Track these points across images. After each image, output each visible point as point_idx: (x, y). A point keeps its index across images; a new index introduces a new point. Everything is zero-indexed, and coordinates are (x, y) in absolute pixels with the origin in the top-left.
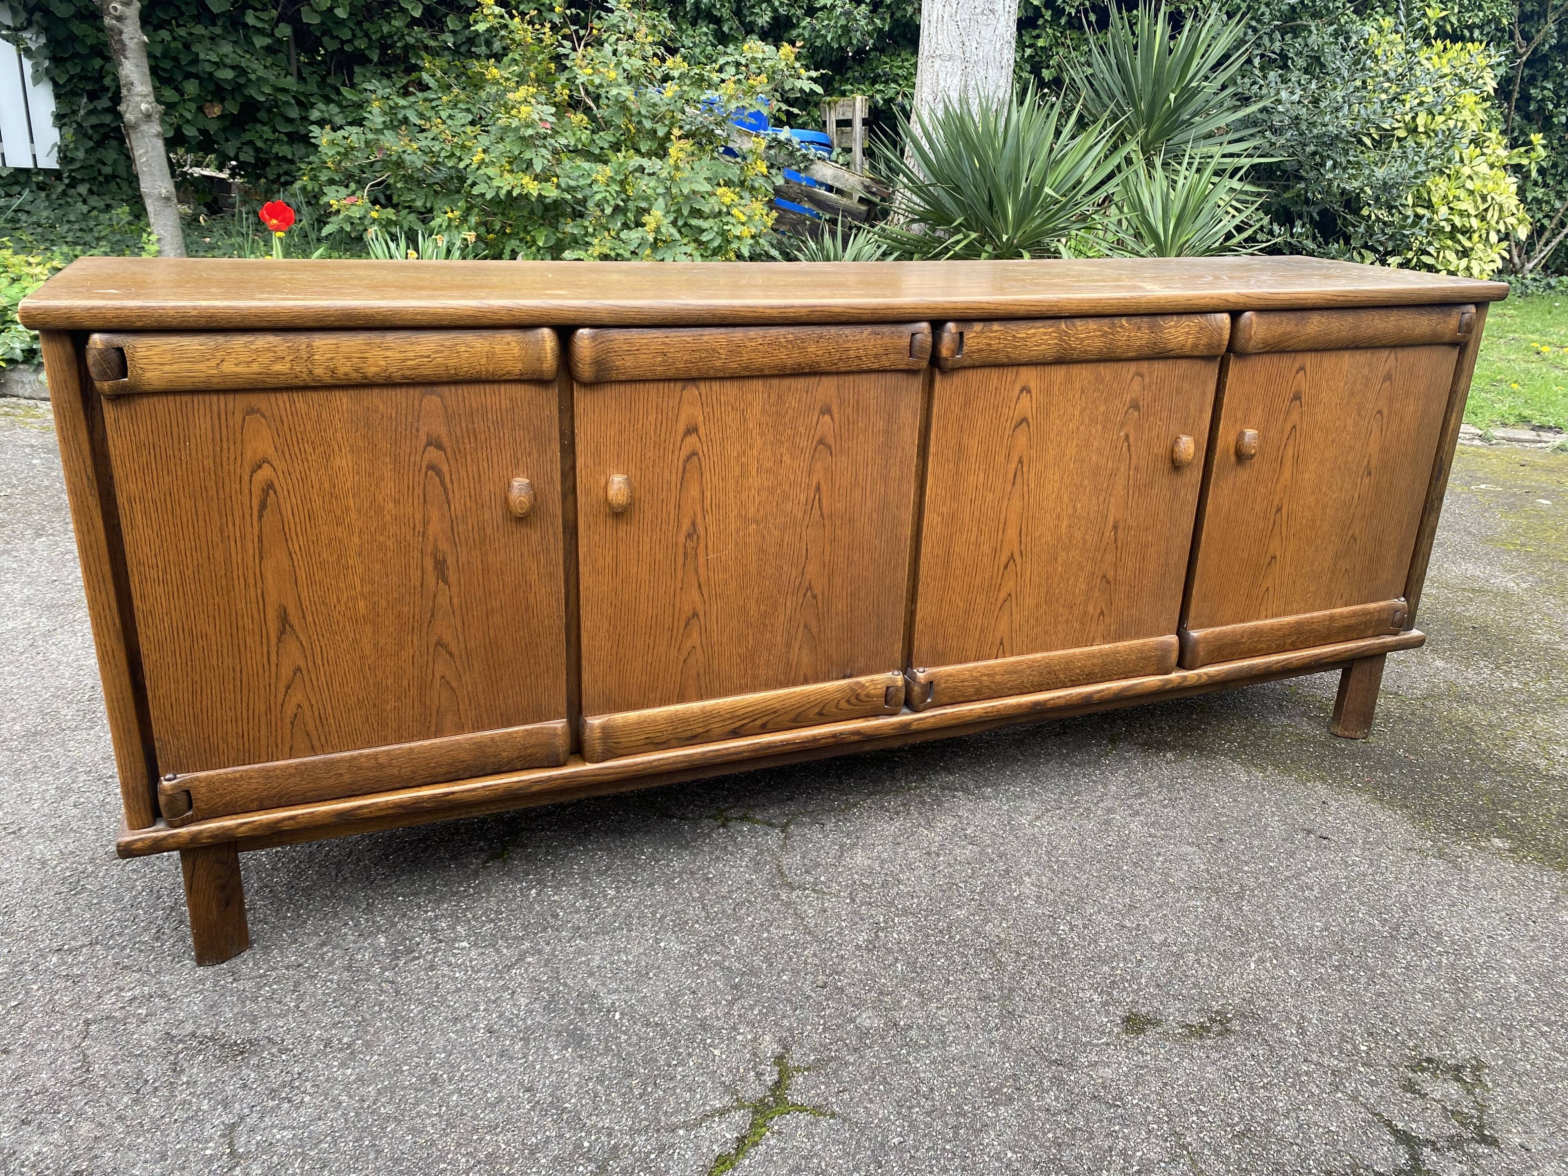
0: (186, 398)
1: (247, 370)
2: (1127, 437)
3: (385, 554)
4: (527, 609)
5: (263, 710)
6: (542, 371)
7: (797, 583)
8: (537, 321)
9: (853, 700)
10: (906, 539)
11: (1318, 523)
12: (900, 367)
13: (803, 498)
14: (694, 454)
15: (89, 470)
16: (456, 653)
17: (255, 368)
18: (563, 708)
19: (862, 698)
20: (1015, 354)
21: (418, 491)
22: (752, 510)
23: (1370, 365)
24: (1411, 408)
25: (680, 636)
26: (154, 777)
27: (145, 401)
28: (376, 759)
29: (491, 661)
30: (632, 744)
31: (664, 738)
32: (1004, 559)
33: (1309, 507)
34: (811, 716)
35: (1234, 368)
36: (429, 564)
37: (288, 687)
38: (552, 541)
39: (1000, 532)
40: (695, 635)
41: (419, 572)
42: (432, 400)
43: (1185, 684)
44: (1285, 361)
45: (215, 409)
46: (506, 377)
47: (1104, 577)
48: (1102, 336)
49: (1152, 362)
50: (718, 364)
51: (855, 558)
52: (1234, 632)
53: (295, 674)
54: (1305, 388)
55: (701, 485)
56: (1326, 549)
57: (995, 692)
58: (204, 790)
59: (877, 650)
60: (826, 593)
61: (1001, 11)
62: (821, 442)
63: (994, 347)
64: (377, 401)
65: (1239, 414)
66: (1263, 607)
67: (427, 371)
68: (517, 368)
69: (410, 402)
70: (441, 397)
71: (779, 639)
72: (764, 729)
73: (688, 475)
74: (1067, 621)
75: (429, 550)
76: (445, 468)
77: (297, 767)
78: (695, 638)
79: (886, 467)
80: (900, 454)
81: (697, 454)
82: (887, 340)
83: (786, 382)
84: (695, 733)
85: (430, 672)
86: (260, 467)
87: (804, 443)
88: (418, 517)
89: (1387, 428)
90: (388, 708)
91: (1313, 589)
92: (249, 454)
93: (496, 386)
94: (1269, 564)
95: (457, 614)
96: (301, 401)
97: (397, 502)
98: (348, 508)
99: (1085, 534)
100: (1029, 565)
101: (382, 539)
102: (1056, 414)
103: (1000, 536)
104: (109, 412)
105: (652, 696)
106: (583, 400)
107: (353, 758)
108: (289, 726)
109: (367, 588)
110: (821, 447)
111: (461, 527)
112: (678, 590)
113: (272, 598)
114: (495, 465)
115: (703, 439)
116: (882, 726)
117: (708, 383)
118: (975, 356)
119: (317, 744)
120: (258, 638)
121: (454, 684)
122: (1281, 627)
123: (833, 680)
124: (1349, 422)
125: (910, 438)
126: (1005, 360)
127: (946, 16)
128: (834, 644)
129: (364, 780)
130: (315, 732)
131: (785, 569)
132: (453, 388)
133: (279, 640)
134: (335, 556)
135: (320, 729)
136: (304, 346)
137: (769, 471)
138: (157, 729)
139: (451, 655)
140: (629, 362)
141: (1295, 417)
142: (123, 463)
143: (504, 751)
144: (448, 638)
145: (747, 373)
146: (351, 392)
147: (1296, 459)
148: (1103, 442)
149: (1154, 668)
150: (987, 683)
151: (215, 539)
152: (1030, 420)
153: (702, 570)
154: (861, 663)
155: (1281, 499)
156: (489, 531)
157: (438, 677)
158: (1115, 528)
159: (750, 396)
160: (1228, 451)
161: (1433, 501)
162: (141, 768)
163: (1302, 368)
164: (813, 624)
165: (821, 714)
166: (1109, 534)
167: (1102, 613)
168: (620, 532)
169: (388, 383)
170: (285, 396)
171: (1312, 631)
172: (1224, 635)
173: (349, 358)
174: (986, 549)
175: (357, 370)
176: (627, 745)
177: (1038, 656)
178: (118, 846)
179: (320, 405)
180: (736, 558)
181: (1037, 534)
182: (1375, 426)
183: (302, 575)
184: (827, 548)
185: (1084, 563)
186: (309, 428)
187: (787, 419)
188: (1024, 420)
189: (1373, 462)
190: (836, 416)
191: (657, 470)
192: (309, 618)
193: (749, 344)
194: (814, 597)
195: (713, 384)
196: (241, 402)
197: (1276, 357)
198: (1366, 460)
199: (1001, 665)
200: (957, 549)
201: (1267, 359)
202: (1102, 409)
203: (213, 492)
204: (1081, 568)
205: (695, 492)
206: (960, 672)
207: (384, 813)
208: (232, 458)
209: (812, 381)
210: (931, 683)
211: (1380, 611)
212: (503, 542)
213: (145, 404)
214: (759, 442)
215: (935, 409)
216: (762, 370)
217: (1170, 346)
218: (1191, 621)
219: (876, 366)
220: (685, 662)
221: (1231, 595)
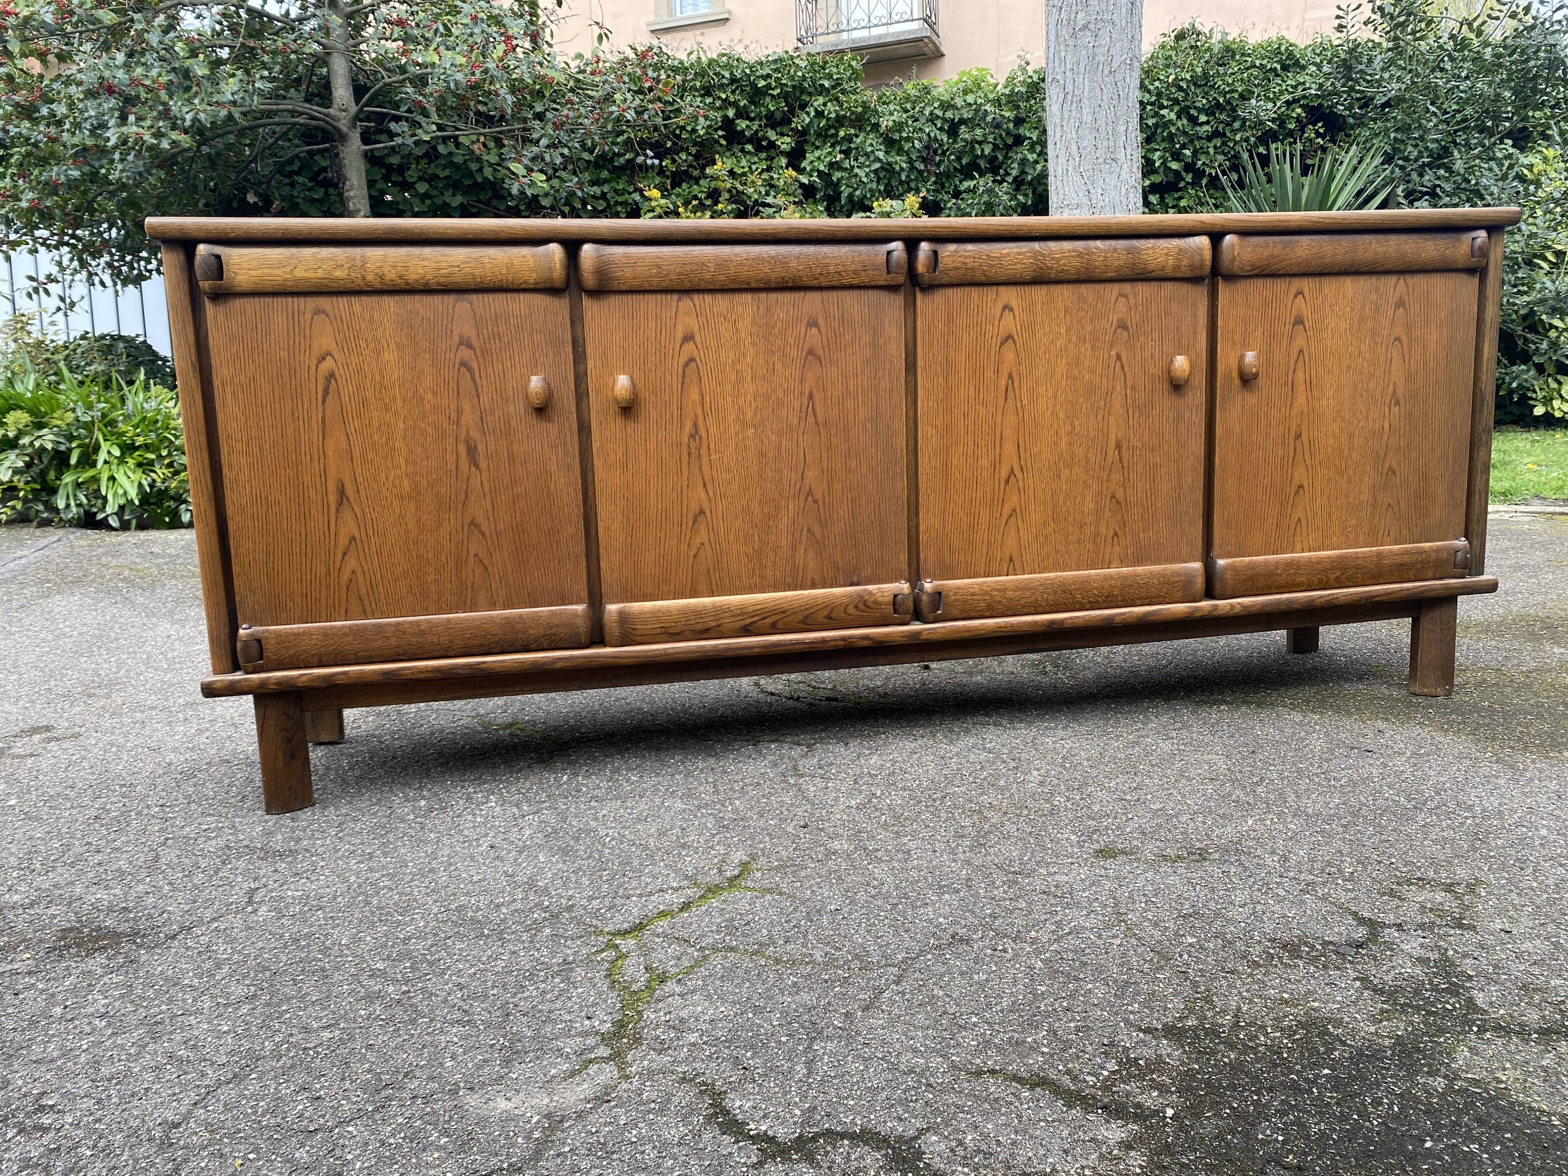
0: (269, 300)
1: (314, 275)
2: (1119, 357)
3: (425, 439)
4: (549, 497)
5: (323, 574)
6: (552, 279)
7: (797, 487)
8: (547, 236)
9: (861, 606)
10: (902, 450)
11: (1346, 453)
12: (880, 283)
13: (797, 405)
14: (692, 360)
15: (193, 357)
16: (488, 534)
17: (320, 273)
18: (584, 594)
19: (870, 604)
20: (992, 274)
21: (453, 384)
22: (749, 415)
23: (1377, 291)
24: (1434, 336)
25: (689, 532)
26: (234, 628)
27: (237, 301)
28: (418, 626)
29: (518, 544)
30: (648, 632)
31: (678, 629)
32: (1004, 474)
33: (1333, 435)
34: (820, 619)
35: (1224, 291)
36: (462, 449)
37: (344, 554)
38: (568, 435)
39: (997, 448)
40: (703, 531)
41: (454, 456)
42: (463, 305)
43: (1216, 613)
44: (1280, 285)
45: (290, 309)
46: (523, 286)
47: (1113, 497)
48: (1078, 256)
49: (1135, 284)
50: (708, 276)
51: (853, 465)
52: (1266, 562)
53: (350, 543)
54: (1306, 313)
55: (701, 389)
56: (1360, 480)
57: (1009, 609)
58: (272, 642)
59: (883, 560)
60: (827, 499)
61: (1123, 159)
62: (810, 352)
63: (970, 266)
64: (418, 306)
65: (1237, 337)
66: (1298, 539)
67: (458, 279)
68: (532, 278)
69: (445, 307)
70: (471, 304)
71: (784, 542)
72: (774, 629)
73: (687, 379)
74: (1079, 541)
75: (463, 437)
76: (475, 365)
77: (350, 628)
78: (703, 535)
79: (875, 379)
80: (888, 367)
81: (695, 360)
82: (864, 257)
83: (773, 296)
84: (707, 627)
85: (465, 549)
86: (324, 359)
87: (794, 353)
88: (453, 406)
89: (1410, 356)
90: (429, 580)
91: (1353, 522)
92: (315, 348)
93: (516, 295)
94: (1297, 493)
95: (488, 497)
96: (357, 303)
97: (435, 393)
98: (394, 397)
99: (1087, 451)
100: (1031, 481)
101: (423, 425)
102: (1042, 332)
103: (998, 451)
104: (210, 309)
105: (666, 589)
106: (590, 308)
107: (399, 624)
108: (345, 589)
109: (410, 469)
110: (810, 357)
111: (489, 419)
112: (685, 488)
113: (332, 473)
114: (517, 364)
115: (700, 346)
116: (891, 633)
117: (701, 296)
118: (952, 273)
119: (368, 609)
120: (320, 508)
121: (486, 562)
122: (1320, 561)
123: (840, 586)
124: (1364, 348)
125: (896, 351)
126: (983, 278)
127: (1070, 169)
128: (839, 550)
129: (409, 645)
130: (366, 598)
131: (785, 472)
132: (480, 296)
133: (338, 511)
134: (384, 439)
135: (371, 594)
136: (359, 256)
137: (763, 378)
138: (237, 582)
139: (483, 535)
140: (628, 273)
141: (1300, 342)
142: (219, 353)
143: (531, 628)
144: (480, 519)
145: (736, 286)
146: (397, 298)
147: (1309, 385)
148: (1094, 361)
149: (1180, 594)
150: (998, 598)
151: (288, 419)
152: (1016, 338)
153: (705, 469)
154: (868, 571)
155: (1299, 426)
156: (513, 423)
157: (472, 554)
158: (1119, 447)
159: (739, 308)
160: (1230, 373)
161: (1480, 434)
162: (224, 619)
163: (1300, 293)
164: (817, 529)
165: (829, 617)
166: (1112, 453)
167: (1116, 534)
168: (628, 430)
169: (427, 290)
170: (345, 299)
171: (1358, 567)
172: (1255, 565)
173: (394, 267)
174: (984, 462)
175: (400, 277)
176: (644, 632)
177: (1052, 575)
178: (202, 684)
179: (373, 308)
180: (737, 460)
181: (1036, 450)
182: (1395, 354)
183: (356, 453)
184: (824, 454)
185: (1090, 481)
186: (363, 327)
187: (776, 330)
188: (1010, 337)
189: (1400, 393)
190: (823, 329)
191: (659, 374)
192: (362, 493)
193: (734, 259)
194: (815, 502)
195: (706, 296)
196: (311, 303)
197: (1269, 281)
198: (1391, 388)
199: (1012, 581)
200: (955, 462)
201: (1259, 282)
202: (1089, 328)
203: (286, 379)
204: (1087, 487)
205: (694, 395)
206: (968, 586)
207: (423, 676)
208: (302, 350)
209: (798, 296)
210: (940, 593)
211: (1438, 550)
212: (525, 433)
213: (237, 303)
214: (751, 351)
215: (919, 325)
216: (748, 283)
217: (1151, 267)
218: (1216, 550)
219: (856, 282)
220: (695, 556)
221: (1258, 524)
